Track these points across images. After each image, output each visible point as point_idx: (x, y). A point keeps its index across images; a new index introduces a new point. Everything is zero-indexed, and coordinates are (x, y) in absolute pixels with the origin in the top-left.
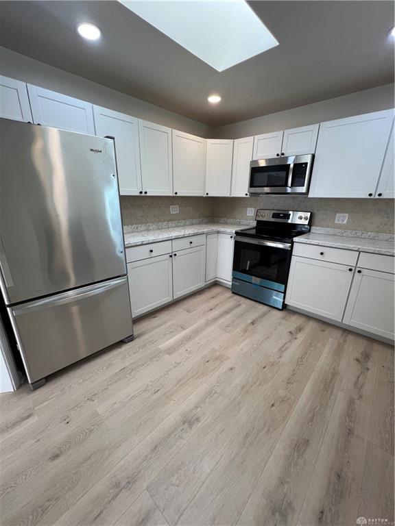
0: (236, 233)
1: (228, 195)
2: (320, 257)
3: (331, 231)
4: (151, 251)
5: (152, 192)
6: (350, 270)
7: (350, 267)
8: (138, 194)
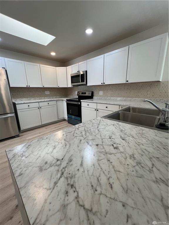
0: (66, 100)
1: (67, 87)
2: (88, 106)
3: (99, 98)
4: (29, 106)
5: (32, 86)
6: (95, 110)
7: (95, 109)
8: (26, 87)
